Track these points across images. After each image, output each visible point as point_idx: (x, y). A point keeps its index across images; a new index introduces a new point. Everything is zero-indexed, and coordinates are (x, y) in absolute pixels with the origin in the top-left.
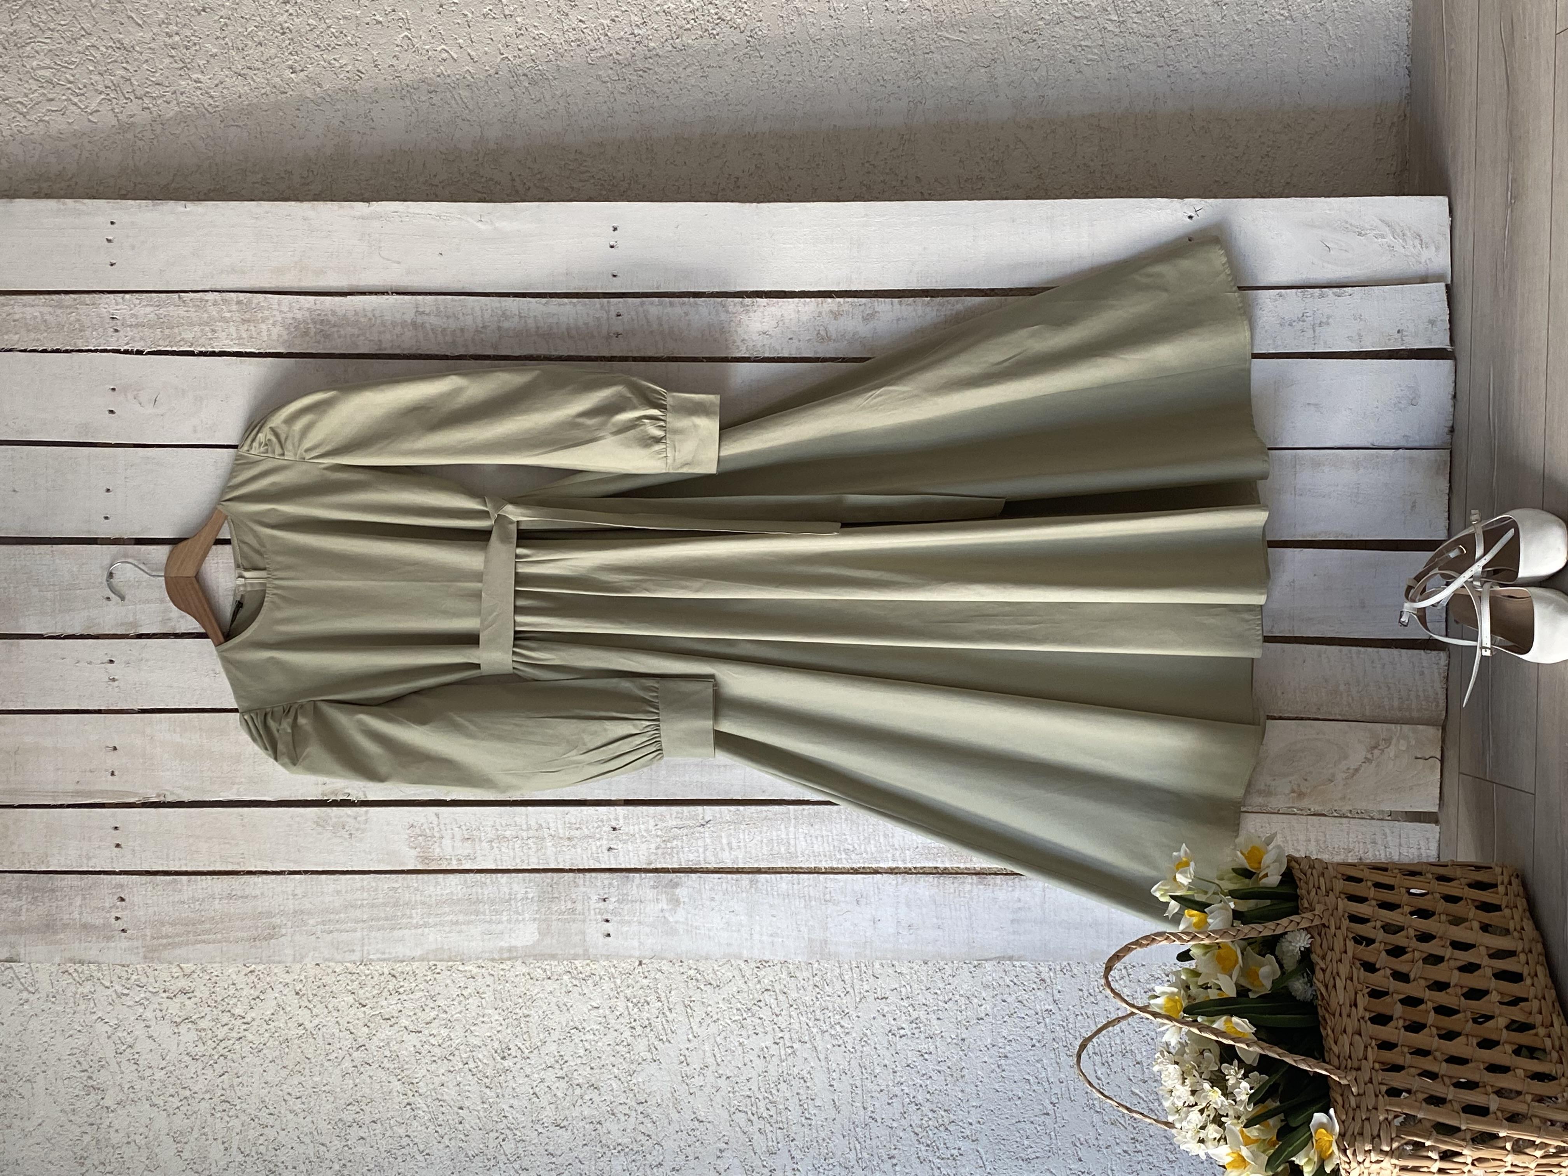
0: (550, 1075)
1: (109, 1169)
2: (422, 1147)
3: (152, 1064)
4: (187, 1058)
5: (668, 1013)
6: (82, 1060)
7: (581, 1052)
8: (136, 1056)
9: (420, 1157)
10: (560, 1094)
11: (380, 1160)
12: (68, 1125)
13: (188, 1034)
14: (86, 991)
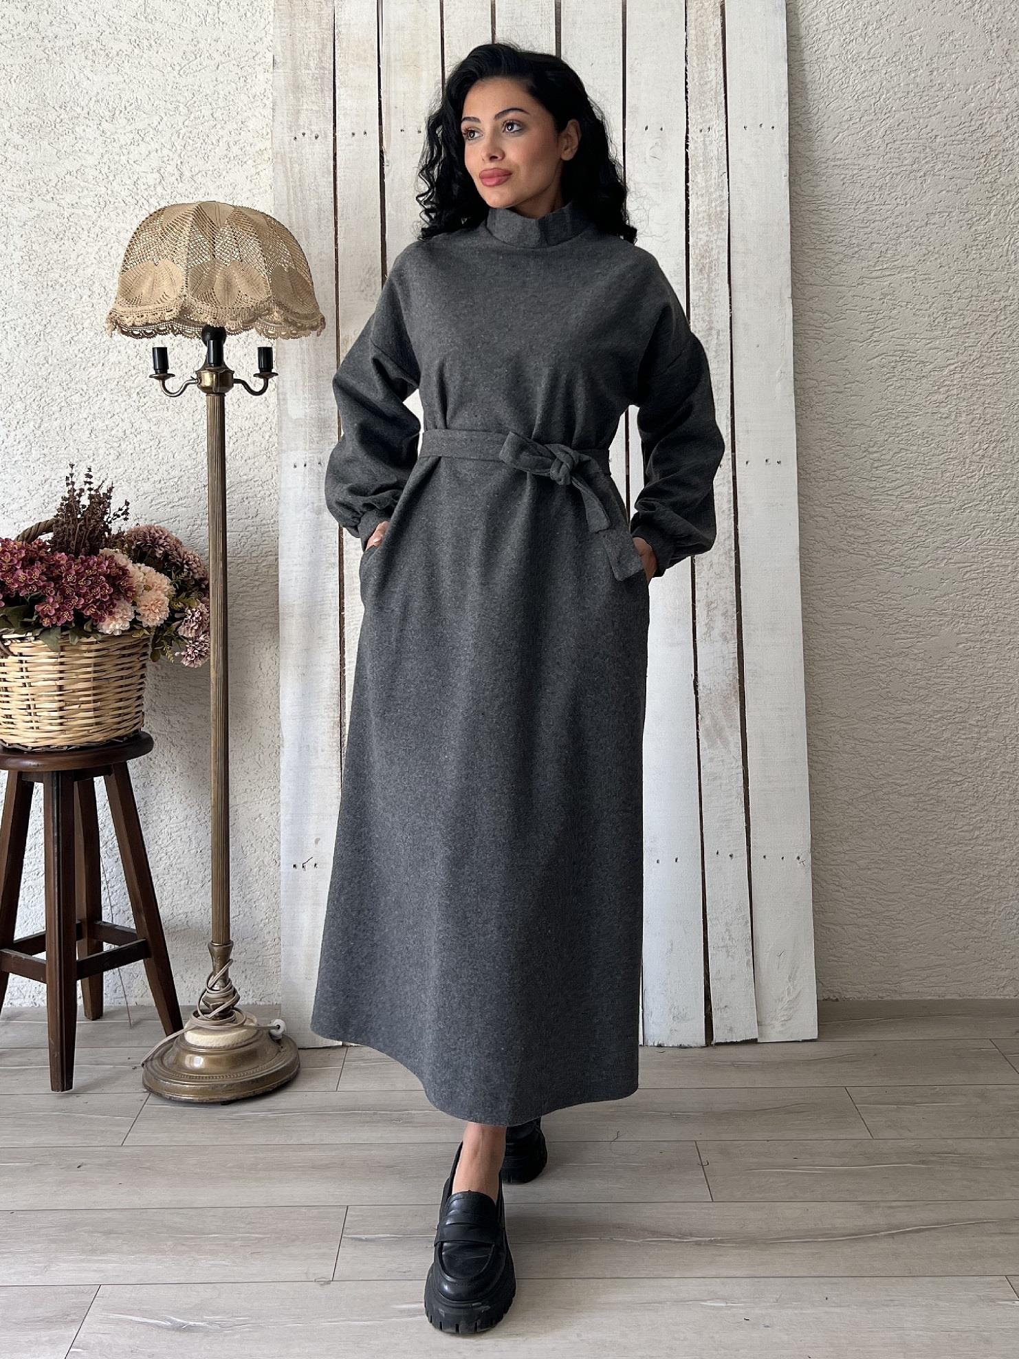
0: (126, 425)
1: (58, 126)
2: (75, 339)
3: (131, 156)
4: (135, 177)
5: (170, 506)
6: (133, 106)
7: (143, 447)
8: (136, 144)
9: (68, 338)
10: (113, 432)
11: (66, 311)
12: (87, 97)
13: (152, 178)
14: (181, 109)
